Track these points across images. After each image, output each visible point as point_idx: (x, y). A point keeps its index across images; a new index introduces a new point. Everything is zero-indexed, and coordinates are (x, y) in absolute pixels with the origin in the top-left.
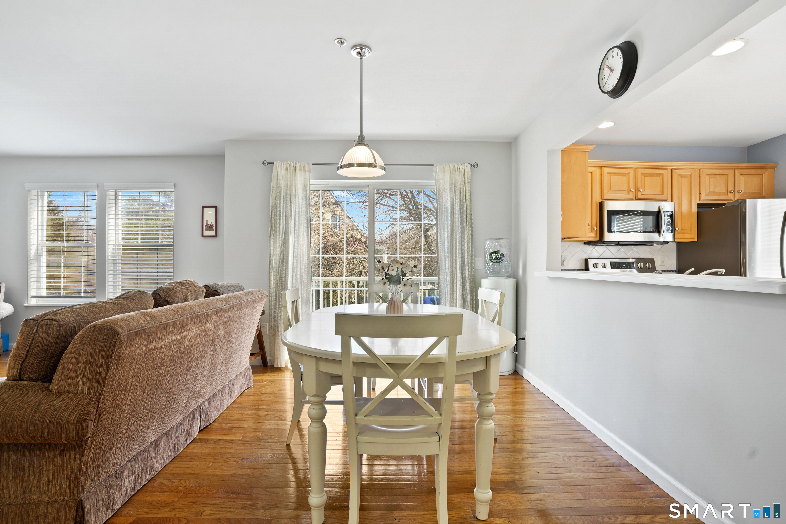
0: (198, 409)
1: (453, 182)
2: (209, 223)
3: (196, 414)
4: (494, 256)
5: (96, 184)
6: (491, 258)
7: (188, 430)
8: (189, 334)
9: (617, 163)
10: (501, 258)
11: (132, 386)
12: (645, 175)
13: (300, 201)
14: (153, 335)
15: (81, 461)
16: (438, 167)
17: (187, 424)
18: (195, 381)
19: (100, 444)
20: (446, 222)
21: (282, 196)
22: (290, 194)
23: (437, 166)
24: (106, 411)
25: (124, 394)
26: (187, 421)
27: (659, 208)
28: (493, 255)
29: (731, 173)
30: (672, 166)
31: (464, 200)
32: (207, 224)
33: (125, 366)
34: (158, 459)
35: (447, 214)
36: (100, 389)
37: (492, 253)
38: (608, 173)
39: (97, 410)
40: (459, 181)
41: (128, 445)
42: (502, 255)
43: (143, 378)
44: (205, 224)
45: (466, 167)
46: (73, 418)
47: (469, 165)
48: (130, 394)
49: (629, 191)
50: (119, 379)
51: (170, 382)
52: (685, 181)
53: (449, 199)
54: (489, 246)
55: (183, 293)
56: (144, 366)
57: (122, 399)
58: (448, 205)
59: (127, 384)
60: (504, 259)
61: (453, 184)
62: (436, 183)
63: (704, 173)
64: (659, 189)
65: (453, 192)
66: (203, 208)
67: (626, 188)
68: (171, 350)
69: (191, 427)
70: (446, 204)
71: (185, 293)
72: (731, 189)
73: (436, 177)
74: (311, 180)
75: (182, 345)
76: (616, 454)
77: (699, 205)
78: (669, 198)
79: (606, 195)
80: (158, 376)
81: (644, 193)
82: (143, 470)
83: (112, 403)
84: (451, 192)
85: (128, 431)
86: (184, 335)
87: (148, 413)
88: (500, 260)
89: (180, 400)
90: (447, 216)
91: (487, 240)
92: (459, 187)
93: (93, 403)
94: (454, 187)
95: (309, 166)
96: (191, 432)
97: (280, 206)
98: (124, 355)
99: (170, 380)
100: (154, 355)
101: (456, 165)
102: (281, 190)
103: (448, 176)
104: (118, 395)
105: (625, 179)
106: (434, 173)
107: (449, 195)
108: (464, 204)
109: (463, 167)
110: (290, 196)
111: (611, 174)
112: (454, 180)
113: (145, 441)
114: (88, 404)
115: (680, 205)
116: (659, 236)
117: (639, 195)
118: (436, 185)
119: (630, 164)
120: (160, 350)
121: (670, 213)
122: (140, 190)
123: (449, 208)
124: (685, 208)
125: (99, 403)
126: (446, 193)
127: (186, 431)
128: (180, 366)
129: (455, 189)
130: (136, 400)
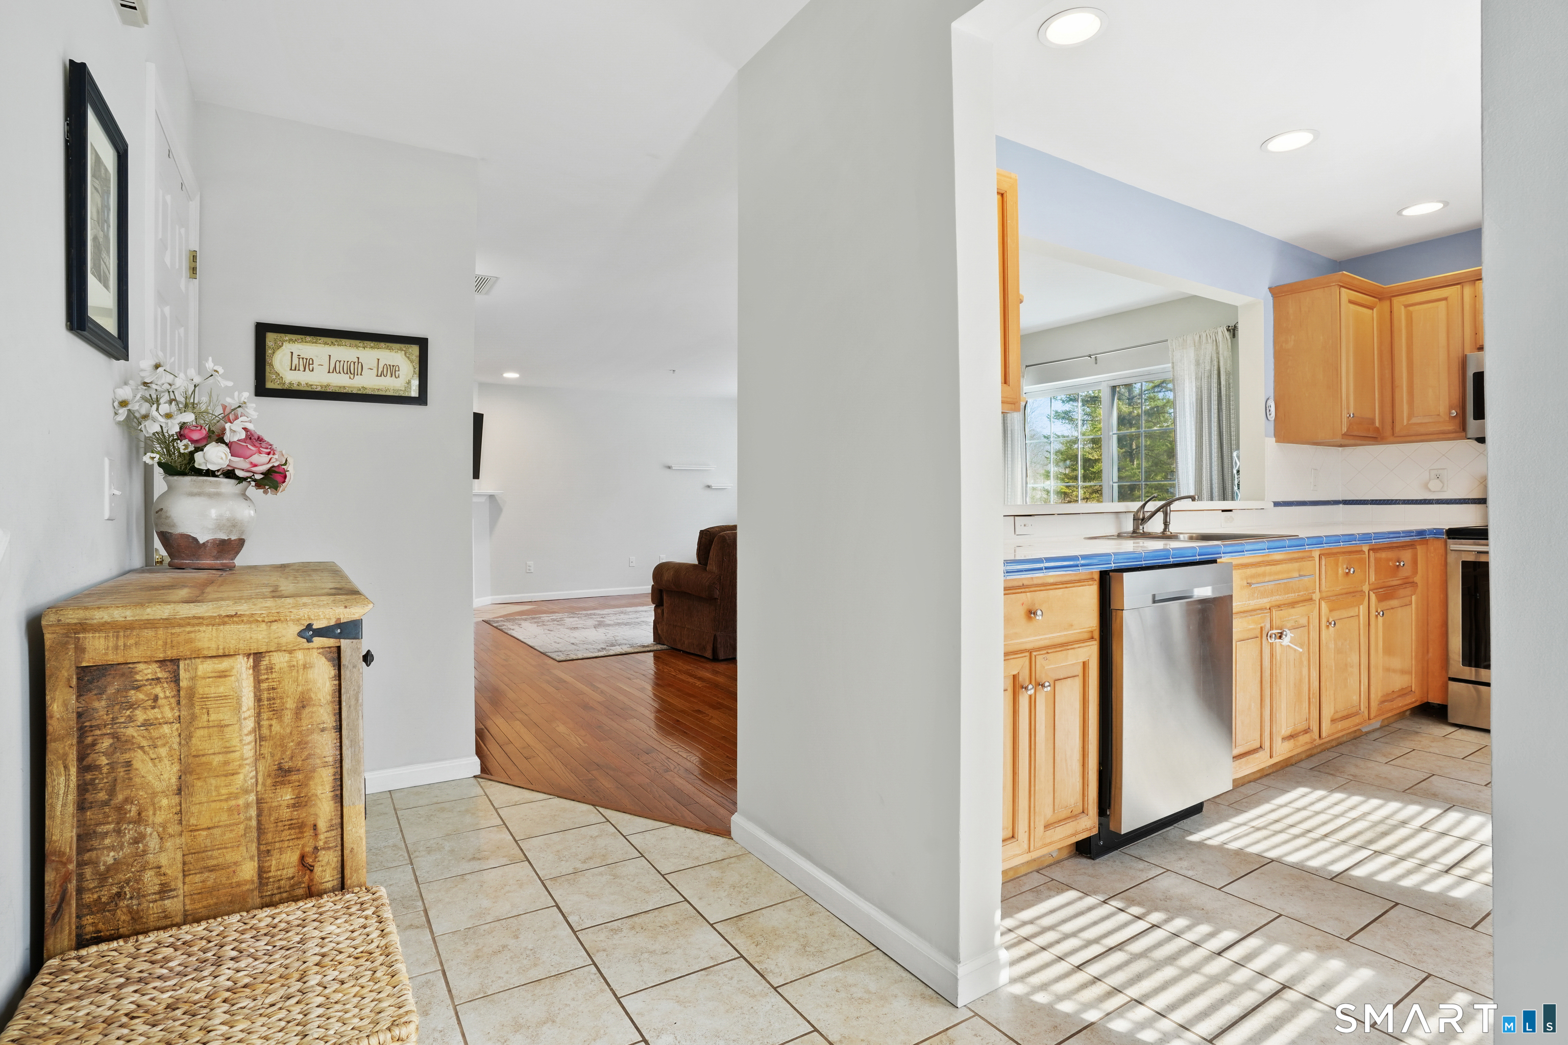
16: (1174, 342)
20: (1189, 427)
23: (1173, 340)
35: (1192, 414)
40: (1208, 358)
53: (1194, 389)
58: (1193, 400)
62: (1173, 368)
70: (1189, 398)
73: (1172, 359)
84: (1196, 378)
90: (1192, 417)
92: (1209, 368)
101: (1203, 334)
106: (1170, 352)
107: (1194, 384)
118: (1173, 371)
123: (1194, 404)
125: (721, 580)
129: (1202, 373)
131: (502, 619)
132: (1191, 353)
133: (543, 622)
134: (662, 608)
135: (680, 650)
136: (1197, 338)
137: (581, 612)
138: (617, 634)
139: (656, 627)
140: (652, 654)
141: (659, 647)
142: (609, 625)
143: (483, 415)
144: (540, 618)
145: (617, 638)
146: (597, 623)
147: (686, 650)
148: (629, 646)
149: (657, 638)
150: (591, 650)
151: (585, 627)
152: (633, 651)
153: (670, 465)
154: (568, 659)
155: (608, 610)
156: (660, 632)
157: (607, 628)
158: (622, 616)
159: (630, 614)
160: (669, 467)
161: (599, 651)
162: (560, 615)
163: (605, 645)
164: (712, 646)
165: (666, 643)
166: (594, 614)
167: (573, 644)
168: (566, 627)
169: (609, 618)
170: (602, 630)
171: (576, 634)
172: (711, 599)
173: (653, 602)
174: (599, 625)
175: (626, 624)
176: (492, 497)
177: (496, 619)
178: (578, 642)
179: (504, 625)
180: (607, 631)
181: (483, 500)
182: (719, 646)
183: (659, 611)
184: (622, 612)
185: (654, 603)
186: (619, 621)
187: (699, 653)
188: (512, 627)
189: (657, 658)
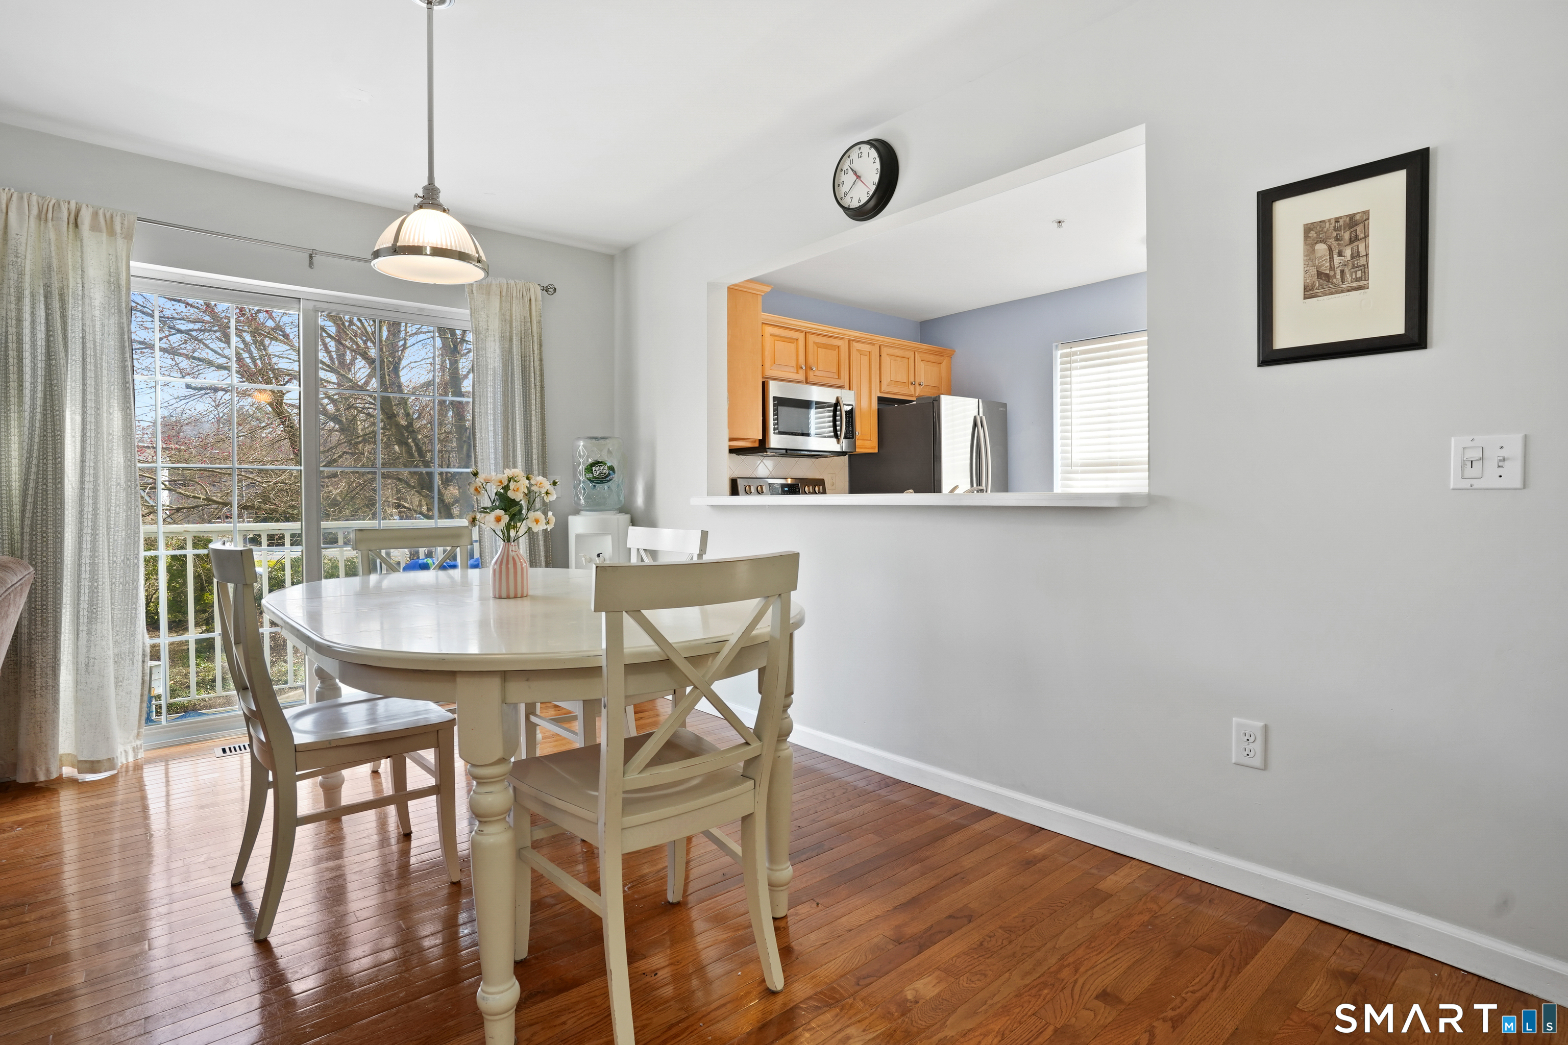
1: (508, 318)
4: (597, 471)
6: (591, 476)
9: (783, 320)
10: (609, 474)
12: (819, 345)
13: (97, 313)
20: (490, 400)
27: (837, 398)
28: (594, 468)
29: (911, 355)
30: (849, 335)
31: (530, 356)
35: (494, 383)
37: (592, 465)
38: (771, 335)
40: (518, 316)
42: (611, 468)
45: (532, 290)
47: (539, 288)
49: (799, 368)
52: (865, 360)
53: (498, 351)
54: (583, 451)
58: (496, 365)
60: (616, 477)
61: (507, 320)
62: (471, 315)
63: (885, 351)
64: (835, 370)
65: (507, 340)
67: (794, 363)
70: (490, 361)
72: (912, 379)
73: (471, 303)
74: (132, 263)
76: (873, 773)
77: (881, 400)
78: (847, 386)
79: (769, 373)
81: (817, 373)
84: (502, 338)
88: (608, 479)
90: (494, 387)
91: (579, 438)
92: (519, 329)
94: (508, 328)
95: (126, 223)
103: (495, 303)
105: (792, 346)
107: (498, 344)
108: (530, 366)
109: (528, 290)
111: (776, 338)
112: (508, 314)
115: (858, 397)
116: (838, 442)
117: (812, 378)
118: (472, 321)
119: (800, 324)
121: (849, 408)
123: (499, 371)
124: (865, 404)
126: (492, 339)
129: (511, 332)
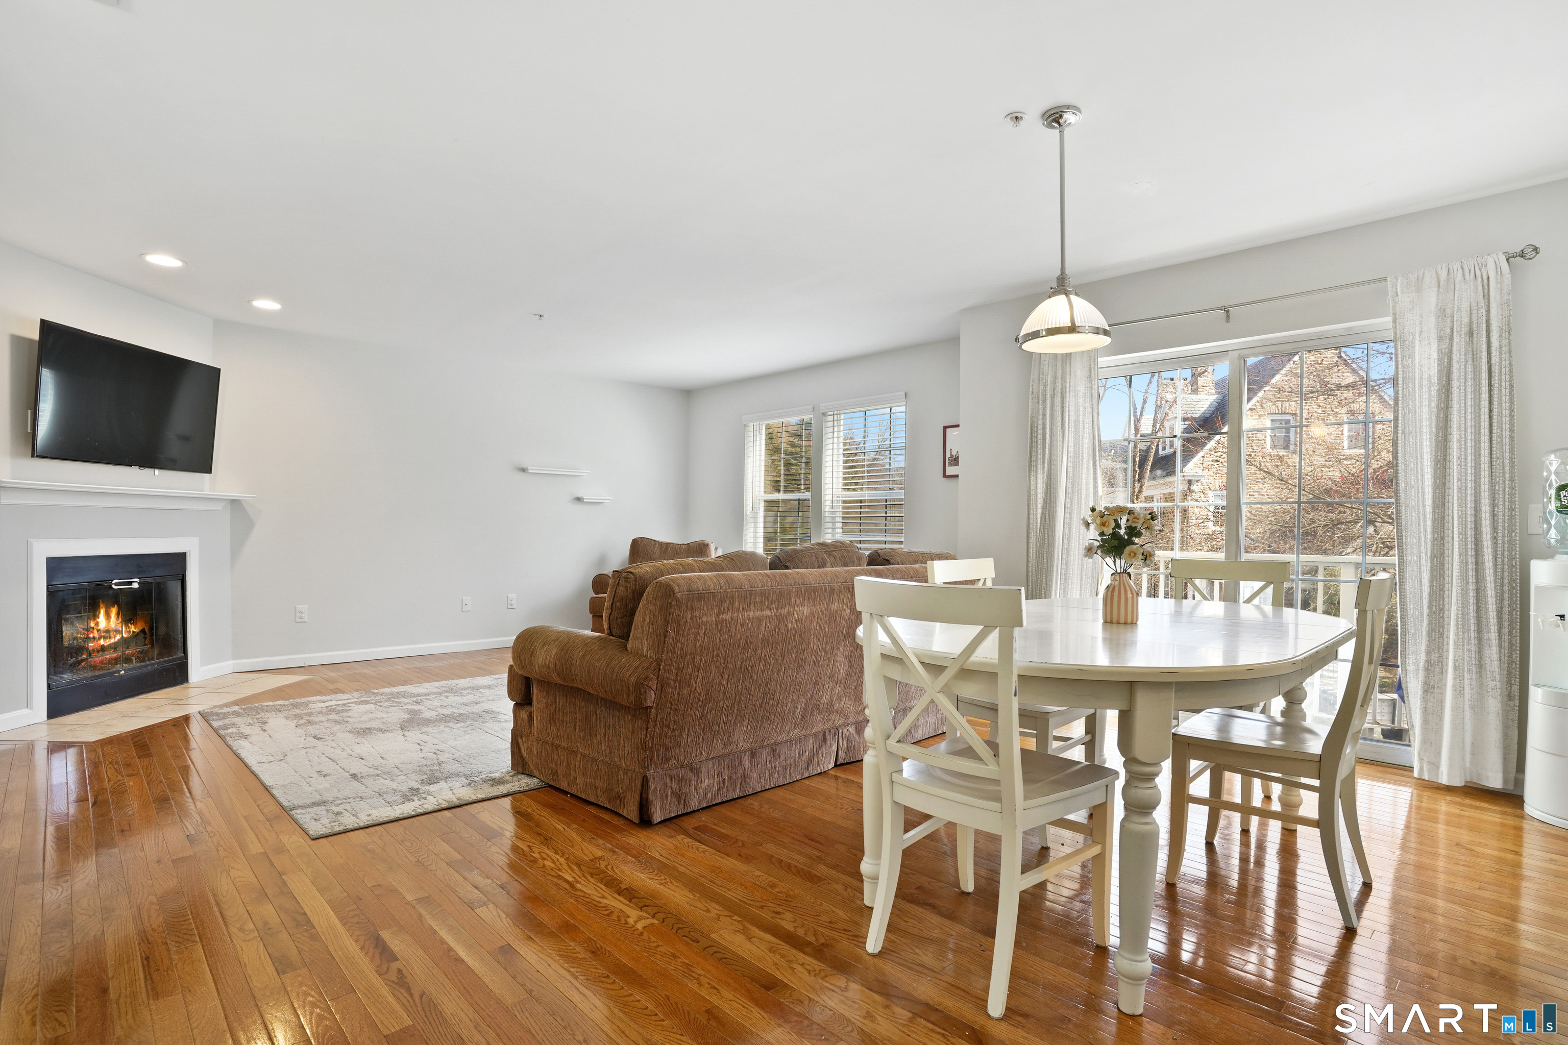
0: (833, 731)
1: (1448, 310)
2: (954, 453)
3: (828, 736)
5: (811, 407)
7: (812, 754)
8: (795, 613)
11: (702, 662)
13: (1081, 401)
14: (728, 602)
15: (647, 733)
16: (1399, 281)
17: (811, 746)
18: (816, 684)
19: (666, 720)
20: (1425, 416)
21: (1048, 396)
22: (1062, 389)
23: (1396, 278)
24: (670, 683)
25: (692, 668)
26: (811, 741)
31: (1482, 352)
32: (952, 456)
33: (688, 635)
34: (755, 775)
35: (1429, 395)
36: (660, 655)
39: (658, 678)
40: (1467, 305)
41: (706, 737)
43: (717, 656)
44: (948, 455)
45: (1492, 264)
46: (632, 679)
47: (1502, 258)
48: (701, 672)
50: (682, 648)
51: (765, 673)
53: (1435, 355)
55: (817, 559)
56: (718, 641)
57: (690, 675)
58: (1432, 373)
59: (694, 658)
61: (1446, 315)
62: (1395, 321)
65: (1446, 340)
66: (945, 428)
68: (763, 629)
69: (818, 753)
70: (1424, 369)
71: (823, 559)
73: (1394, 308)
75: (782, 626)
80: (742, 659)
82: (730, 778)
83: (677, 675)
84: (1440, 338)
85: (703, 719)
86: (784, 611)
87: (733, 706)
89: (789, 705)
90: (1430, 400)
92: (1466, 320)
93: (652, 668)
94: (1449, 324)
96: (816, 759)
97: (1044, 415)
98: (684, 620)
99: (766, 671)
100: (733, 630)
101: (1456, 266)
102: (1045, 385)
103: (1433, 299)
104: (683, 668)
106: (1390, 298)
107: (1434, 347)
108: (1481, 364)
109: (1484, 266)
110: (1062, 393)
112: (1450, 306)
113: (732, 742)
114: (648, 668)
118: (1395, 328)
120: (742, 626)
122: (865, 409)
123: (1435, 379)
125: (659, 670)
126: (1426, 342)
127: (807, 754)
128: (783, 656)
129: (1452, 327)
130: (710, 681)
131: (236, 708)
132: (1431, 298)
133: (310, 714)
134: (528, 708)
135: (565, 793)
136: (1443, 274)
137: (382, 690)
138: (442, 746)
139: (518, 743)
140: (507, 802)
141: (524, 782)
142: (428, 722)
143: (219, 370)
144: (306, 704)
145: (443, 757)
146: (406, 716)
147: (579, 795)
148: (465, 781)
149: (520, 764)
150: (389, 798)
151: (384, 728)
152: (474, 798)
153: (524, 466)
154: (337, 829)
155: (426, 685)
156: (524, 753)
157: (424, 729)
158: (453, 699)
159: (465, 692)
160: (524, 470)
161: (406, 798)
162: (345, 696)
163: (419, 778)
164: (638, 798)
165: (536, 773)
166: (404, 695)
167: (354, 776)
168: (349, 727)
169: (428, 703)
170: (414, 735)
171: (366, 747)
172: (639, 710)
173: (511, 695)
174: (410, 721)
175: (458, 718)
176: (235, 503)
177: (225, 710)
178: (365, 770)
179: (233, 725)
180: (424, 737)
181: (218, 507)
182: (651, 797)
183: (524, 714)
184: (450, 690)
185: (512, 700)
186: (446, 711)
187: (607, 805)
188: (246, 730)
189: (520, 814)
